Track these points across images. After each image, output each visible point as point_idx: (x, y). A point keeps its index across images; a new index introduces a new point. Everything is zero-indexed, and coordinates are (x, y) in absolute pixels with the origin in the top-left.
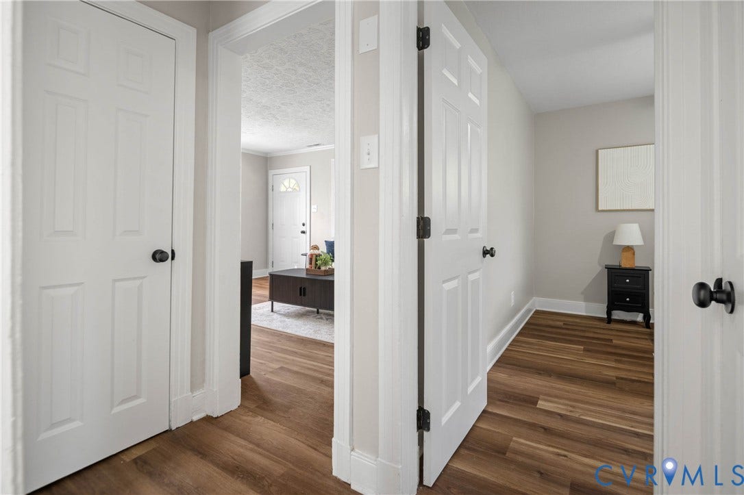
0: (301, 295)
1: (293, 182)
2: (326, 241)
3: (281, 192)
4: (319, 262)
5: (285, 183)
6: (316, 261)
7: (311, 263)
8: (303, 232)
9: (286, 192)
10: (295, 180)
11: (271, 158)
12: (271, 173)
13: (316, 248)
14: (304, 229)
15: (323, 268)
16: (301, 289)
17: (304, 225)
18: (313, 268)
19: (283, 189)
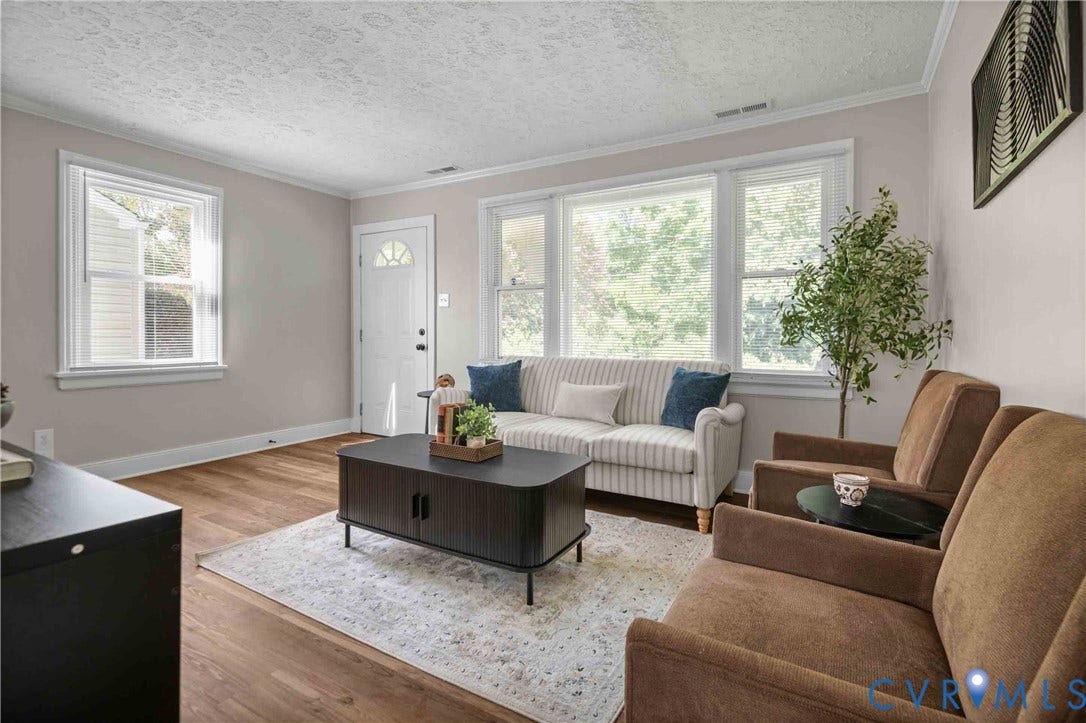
0: (415, 514)
1: (400, 247)
2: (469, 367)
3: (375, 269)
4: (462, 429)
5: (385, 253)
6: (456, 423)
7: (441, 430)
8: (421, 347)
9: (387, 267)
10: (406, 245)
11: (358, 201)
12: (356, 230)
13: (447, 381)
14: (422, 340)
15: (473, 443)
16: (415, 499)
17: (422, 333)
18: (448, 441)
19: (380, 262)
